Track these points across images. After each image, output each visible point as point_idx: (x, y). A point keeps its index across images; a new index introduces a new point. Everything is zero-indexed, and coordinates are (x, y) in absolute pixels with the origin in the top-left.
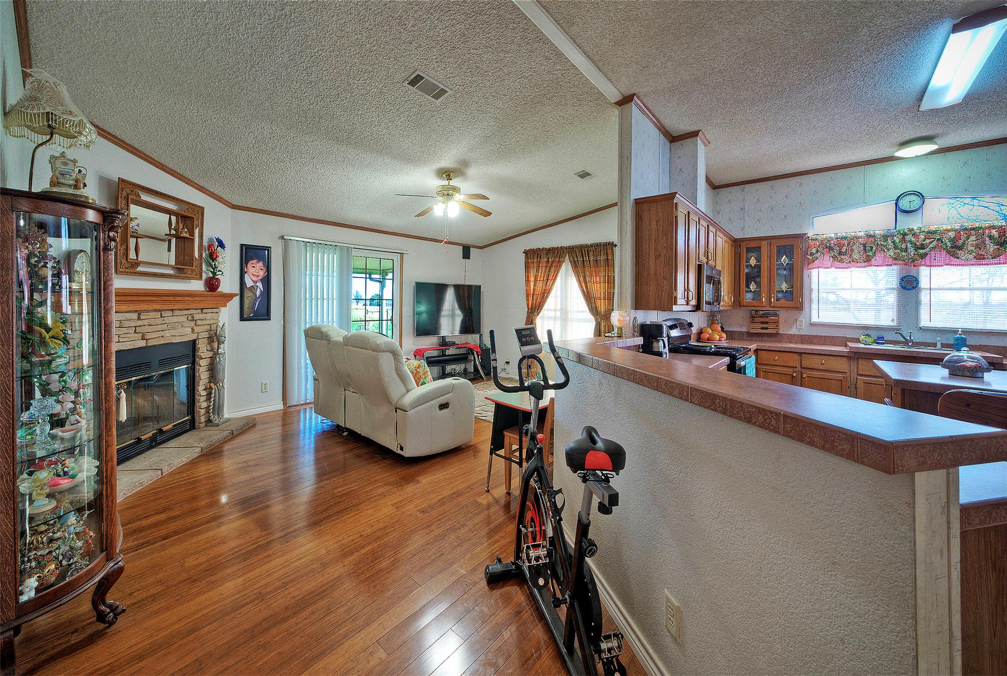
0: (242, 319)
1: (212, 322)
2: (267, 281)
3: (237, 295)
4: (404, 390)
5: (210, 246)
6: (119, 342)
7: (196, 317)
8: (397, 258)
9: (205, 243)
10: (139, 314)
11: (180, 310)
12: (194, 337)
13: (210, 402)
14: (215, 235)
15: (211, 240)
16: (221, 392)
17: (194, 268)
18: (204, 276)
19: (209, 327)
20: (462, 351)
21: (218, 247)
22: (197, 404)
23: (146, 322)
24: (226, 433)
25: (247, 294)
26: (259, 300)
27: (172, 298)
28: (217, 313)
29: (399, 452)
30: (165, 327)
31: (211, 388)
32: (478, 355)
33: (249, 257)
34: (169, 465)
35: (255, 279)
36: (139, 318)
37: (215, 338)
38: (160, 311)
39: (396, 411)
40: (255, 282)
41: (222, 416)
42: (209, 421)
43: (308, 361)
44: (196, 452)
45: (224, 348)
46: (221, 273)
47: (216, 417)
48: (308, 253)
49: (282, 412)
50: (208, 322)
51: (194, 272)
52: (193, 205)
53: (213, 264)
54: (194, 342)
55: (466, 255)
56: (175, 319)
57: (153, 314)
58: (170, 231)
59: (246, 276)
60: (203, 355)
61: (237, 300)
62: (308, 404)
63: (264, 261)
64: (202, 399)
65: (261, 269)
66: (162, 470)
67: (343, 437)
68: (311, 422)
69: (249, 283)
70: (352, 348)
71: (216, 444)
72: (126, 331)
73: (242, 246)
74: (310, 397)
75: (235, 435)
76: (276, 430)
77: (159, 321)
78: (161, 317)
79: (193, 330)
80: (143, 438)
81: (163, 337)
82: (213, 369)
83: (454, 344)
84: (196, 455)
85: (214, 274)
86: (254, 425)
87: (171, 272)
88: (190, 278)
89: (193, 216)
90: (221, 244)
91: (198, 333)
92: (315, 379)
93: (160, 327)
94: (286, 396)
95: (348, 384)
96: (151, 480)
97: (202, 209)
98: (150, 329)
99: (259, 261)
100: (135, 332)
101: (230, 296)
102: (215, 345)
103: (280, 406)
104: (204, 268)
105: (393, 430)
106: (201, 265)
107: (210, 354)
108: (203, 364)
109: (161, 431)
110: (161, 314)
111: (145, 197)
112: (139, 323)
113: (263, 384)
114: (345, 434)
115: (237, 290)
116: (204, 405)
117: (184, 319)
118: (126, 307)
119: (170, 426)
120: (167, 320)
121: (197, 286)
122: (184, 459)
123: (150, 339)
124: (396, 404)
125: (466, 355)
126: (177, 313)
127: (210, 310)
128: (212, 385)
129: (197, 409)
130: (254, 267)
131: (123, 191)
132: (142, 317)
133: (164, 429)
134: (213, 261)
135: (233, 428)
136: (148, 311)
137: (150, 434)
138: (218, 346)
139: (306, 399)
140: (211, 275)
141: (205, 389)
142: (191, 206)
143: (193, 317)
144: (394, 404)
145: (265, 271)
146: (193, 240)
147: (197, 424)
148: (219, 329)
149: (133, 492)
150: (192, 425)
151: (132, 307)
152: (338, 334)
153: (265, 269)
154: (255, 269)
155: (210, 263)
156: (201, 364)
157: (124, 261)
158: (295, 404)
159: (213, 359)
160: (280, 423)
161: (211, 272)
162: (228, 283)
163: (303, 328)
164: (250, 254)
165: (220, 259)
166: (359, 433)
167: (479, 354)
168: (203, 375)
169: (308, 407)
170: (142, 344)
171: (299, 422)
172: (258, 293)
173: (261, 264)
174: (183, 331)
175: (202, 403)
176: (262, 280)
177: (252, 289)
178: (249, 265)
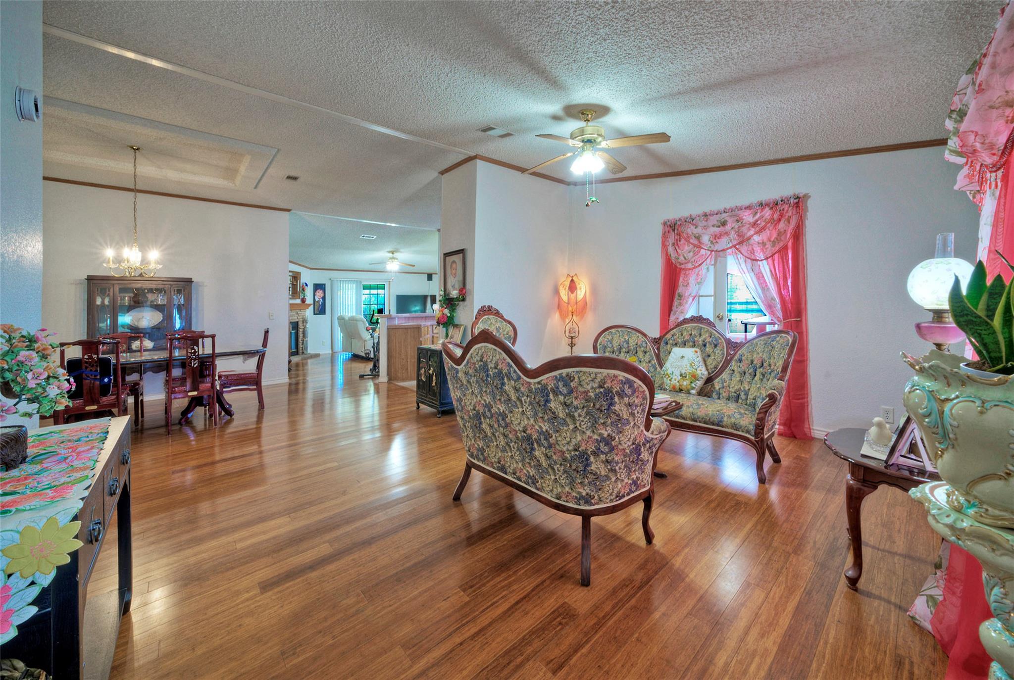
0: (314, 314)
1: (304, 315)
2: (324, 298)
5: (303, 286)
7: (298, 313)
9: (301, 285)
11: (294, 310)
14: (305, 282)
15: (303, 284)
18: (301, 297)
19: (302, 316)
21: (305, 286)
25: (316, 304)
26: (321, 306)
35: (319, 297)
37: (305, 321)
40: (319, 299)
45: (308, 325)
48: (342, 285)
49: (330, 354)
51: (297, 296)
52: (297, 272)
54: (298, 322)
59: (316, 297)
60: (301, 327)
61: (312, 306)
63: (323, 290)
65: (322, 293)
69: (317, 299)
79: (297, 318)
82: (304, 333)
86: (320, 356)
88: (296, 299)
89: (297, 276)
90: (307, 285)
91: (299, 319)
94: (332, 347)
97: (300, 273)
101: (310, 305)
103: (330, 352)
104: (301, 294)
107: (303, 327)
108: (301, 331)
113: (324, 342)
115: (312, 303)
117: (295, 313)
121: (298, 301)
135: (311, 356)
138: (306, 324)
141: (302, 341)
146: (297, 285)
147: (299, 353)
148: (306, 317)
154: (320, 294)
155: (303, 292)
158: (335, 351)
159: (304, 329)
162: (309, 300)
163: (338, 319)
164: (318, 288)
165: (306, 291)
168: (301, 335)
172: (320, 303)
173: (321, 291)
174: (294, 318)
175: (300, 345)
176: (322, 298)
177: (318, 302)
178: (317, 292)
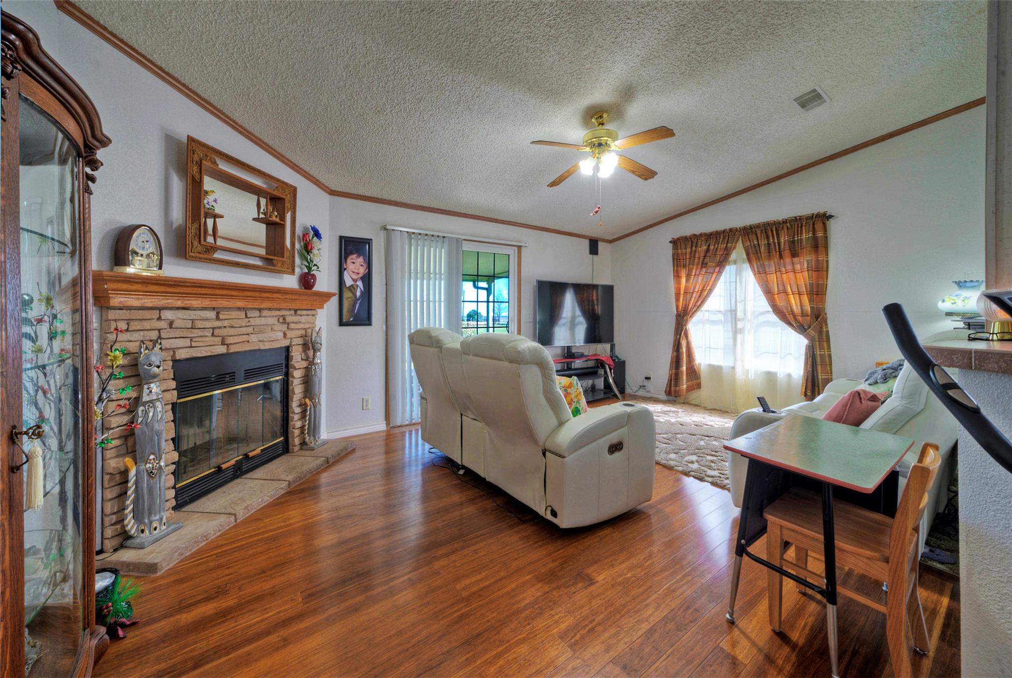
0: (342, 324)
1: (307, 326)
2: (367, 279)
3: (334, 295)
4: (554, 421)
5: (305, 235)
6: (191, 347)
7: (289, 319)
8: (513, 252)
9: (299, 231)
10: (218, 313)
11: (270, 309)
12: (286, 343)
13: (306, 422)
14: (310, 223)
15: (306, 229)
16: (317, 409)
17: (284, 259)
18: (298, 270)
19: (303, 332)
20: (590, 364)
21: (313, 237)
22: (291, 423)
23: (226, 323)
24: (319, 461)
25: (347, 294)
26: (359, 302)
27: (257, 294)
28: (313, 315)
29: (549, 517)
30: (250, 330)
31: (306, 404)
32: (610, 369)
33: (348, 252)
34: (246, 508)
35: (355, 277)
36: (218, 318)
37: (310, 345)
38: (245, 309)
39: (544, 454)
40: (355, 281)
41: (319, 438)
42: (303, 443)
43: (414, 374)
44: (280, 488)
45: (322, 358)
46: (316, 267)
47: (312, 438)
48: (413, 247)
49: (385, 434)
50: (302, 326)
51: (285, 265)
52: (283, 182)
53: (309, 257)
54: (287, 349)
55: (594, 248)
56: (262, 321)
57: (235, 314)
58: (259, 215)
59: (345, 273)
60: (297, 365)
61: (334, 300)
62: (414, 424)
63: (364, 257)
64: (296, 417)
65: (362, 265)
66: (235, 515)
67: (459, 477)
68: (417, 451)
69: (349, 282)
70: (475, 358)
71: (308, 476)
72: (201, 334)
73: (341, 238)
74: (417, 415)
75: (330, 462)
76: (377, 460)
77: (244, 322)
78: (246, 317)
79: (285, 335)
80: (224, 466)
81: (248, 342)
82: (308, 381)
83: (582, 356)
84: (283, 492)
85: (309, 268)
86: (353, 451)
87: (258, 262)
88: (279, 272)
89: (284, 197)
90: (317, 234)
91: (291, 339)
92: (422, 398)
93: (244, 330)
94: (389, 414)
95: (467, 408)
96: (220, 531)
97: (294, 190)
98: (232, 331)
99: (359, 256)
100: (213, 335)
101: (327, 296)
102: (311, 353)
103: (382, 426)
104: (297, 260)
105: (538, 484)
106: (294, 257)
107: (304, 364)
108: (297, 375)
109: (246, 456)
110: (246, 314)
111: (223, 166)
112: (217, 324)
113: (364, 401)
114: (461, 472)
115: (335, 289)
116: (299, 424)
117: (274, 321)
118: (199, 302)
119: (258, 451)
120: (253, 322)
121: (290, 282)
122: (266, 498)
123: (231, 344)
124: (545, 443)
125: (596, 369)
126: (265, 313)
127: (305, 312)
128: (307, 400)
129: (290, 429)
130: (354, 263)
131: (194, 154)
132: (221, 317)
133: (251, 454)
134: (308, 254)
135: (328, 454)
136: (229, 309)
137: (233, 462)
138: (314, 355)
139: (412, 419)
140: (306, 271)
141: (300, 406)
142: (281, 184)
143: (284, 319)
144: (541, 442)
145: (365, 267)
146: (283, 226)
147: (290, 447)
148: (314, 334)
149: (194, 550)
150: (286, 448)
151: (207, 303)
152: (453, 341)
153: (365, 266)
154: (355, 265)
155: (304, 256)
156: (295, 375)
157: (196, 243)
158: (399, 424)
159: (308, 370)
160: (382, 449)
161: (306, 266)
162: (325, 281)
163: (407, 334)
164: (350, 248)
165: (315, 251)
166: (483, 475)
167: (612, 367)
168: (297, 389)
169: (413, 428)
170: (222, 350)
171: (404, 448)
172: (358, 294)
173: (361, 259)
174: (273, 335)
175: (296, 422)
176: (362, 279)
177: (352, 289)
178: (349, 261)
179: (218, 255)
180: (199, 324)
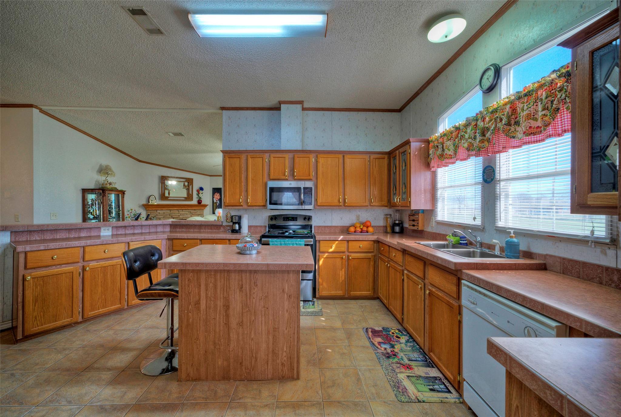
17: (189, 197)
23: (173, 213)
25: (215, 205)
26: (218, 207)
28: (203, 211)
33: (215, 192)
35: (217, 199)
36: (170, 212)
40: (217, 201)
46: (203, 198)
56: (184, 212)
59: (214, 199)
63: (220, 193)
65: (219, 196)
69: (215, 201)
73: (213, 188)
79: (191, 216)
87: (184, 199)
88: (190, 200)
89: (189, 182)
90: (202, 189)
93: (178, 214)
99: (218, 193)
100: (169, 215)
106: (192, 196)
110: (178, 211)
117: (187, 212)
120: (180, 213)
123: (174, 217)
127: (199, 210)
131: (163, 179)
136: (173, 210)
140: (199, 199)
146: (189, 189)
151: (167, 209)
154: (217, 196)
157: (163, 197)
176: (219, 200)
177: (216, 203)
178: (215, 195)
179: (169, 199)
180: (165, 213)
